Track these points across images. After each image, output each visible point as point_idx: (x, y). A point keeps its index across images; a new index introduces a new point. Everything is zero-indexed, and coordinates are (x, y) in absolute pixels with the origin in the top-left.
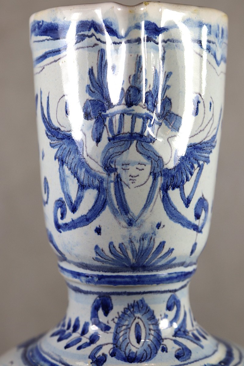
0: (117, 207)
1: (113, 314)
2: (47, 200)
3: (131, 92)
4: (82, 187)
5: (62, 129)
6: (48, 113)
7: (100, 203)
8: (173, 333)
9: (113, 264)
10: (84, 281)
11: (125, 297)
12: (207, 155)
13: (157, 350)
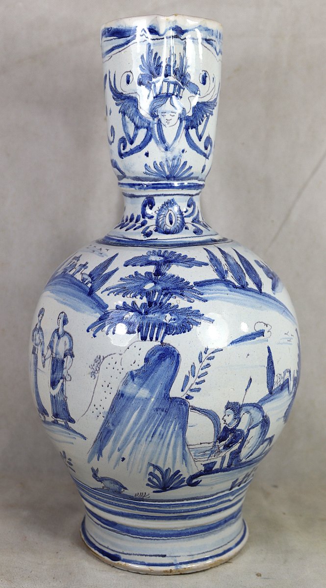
0: (158, 139)
1: (155, 208)
2: (113, 140)
3: (167, 68)
4: (137, 128)
5: (124, 93)
6: (115, 84)
7: (148, 137)
8: (192, 220)
9: (156, 176)
10: (137, 188)
11: (163, 197)
12: (211, 110)
13: (182, 228)
